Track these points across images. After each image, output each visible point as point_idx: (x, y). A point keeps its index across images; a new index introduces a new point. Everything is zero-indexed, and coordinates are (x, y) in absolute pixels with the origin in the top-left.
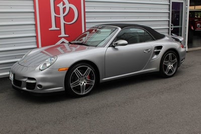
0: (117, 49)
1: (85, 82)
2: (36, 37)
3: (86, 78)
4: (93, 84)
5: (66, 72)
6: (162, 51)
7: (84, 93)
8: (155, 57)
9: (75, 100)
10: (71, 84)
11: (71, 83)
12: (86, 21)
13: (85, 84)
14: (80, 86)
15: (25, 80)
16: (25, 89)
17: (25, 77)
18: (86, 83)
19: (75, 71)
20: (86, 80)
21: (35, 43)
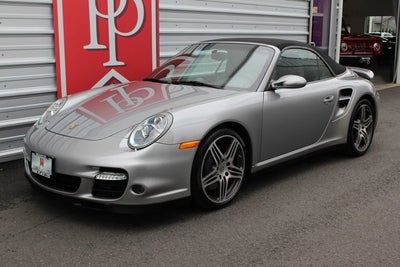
0: (278, 96)
1: (227, 174)
2: (56, 66)
3: (228, 164)
4: (241, 178)
5: (195, 149)
6: (353, 99)
7: (225, 200)
8: (341, 111)
9: (210, 216)
10: (203, 180)
11: (204, 176)
12: (161, 30)
13: (227, 178)
14: (218, 182)
15: (91, 174)
17: (91, 168)
18: (230, 176)
19: (210, 148)
20: (229, 168)
21: (52, 80)
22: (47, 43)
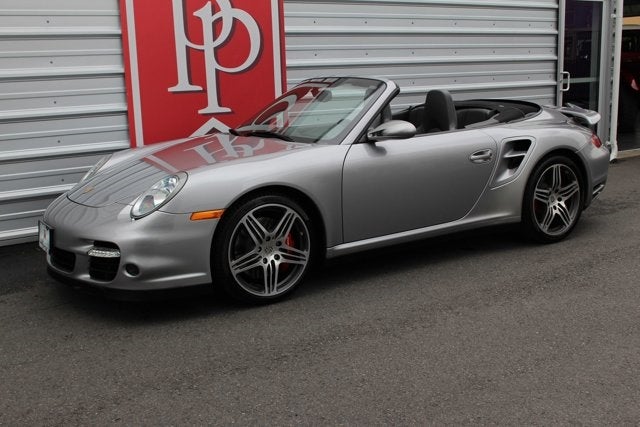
0: (381, 151)
1: (277, 257)
2: (128, 114)
3: (279, 244)
4: (305, 264)
5: (215, 222)
6: (530, 158)
7: (274, 293)
8: (507, 175)
9: (243, 314)
10: (232, 263)
11: (234, 258)
12: (289, 63)
13: (277, 263)
14: (261, 268)
15: (84, 248)
16: (86, 277)
17: (85, 241)
18: (282, 260)
19: (243, 220)
20: (281, 250)
21: (124, 133)
22: (117, 85)
